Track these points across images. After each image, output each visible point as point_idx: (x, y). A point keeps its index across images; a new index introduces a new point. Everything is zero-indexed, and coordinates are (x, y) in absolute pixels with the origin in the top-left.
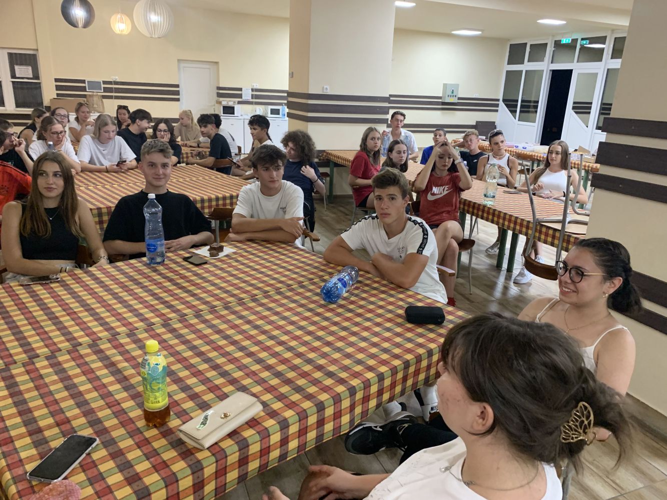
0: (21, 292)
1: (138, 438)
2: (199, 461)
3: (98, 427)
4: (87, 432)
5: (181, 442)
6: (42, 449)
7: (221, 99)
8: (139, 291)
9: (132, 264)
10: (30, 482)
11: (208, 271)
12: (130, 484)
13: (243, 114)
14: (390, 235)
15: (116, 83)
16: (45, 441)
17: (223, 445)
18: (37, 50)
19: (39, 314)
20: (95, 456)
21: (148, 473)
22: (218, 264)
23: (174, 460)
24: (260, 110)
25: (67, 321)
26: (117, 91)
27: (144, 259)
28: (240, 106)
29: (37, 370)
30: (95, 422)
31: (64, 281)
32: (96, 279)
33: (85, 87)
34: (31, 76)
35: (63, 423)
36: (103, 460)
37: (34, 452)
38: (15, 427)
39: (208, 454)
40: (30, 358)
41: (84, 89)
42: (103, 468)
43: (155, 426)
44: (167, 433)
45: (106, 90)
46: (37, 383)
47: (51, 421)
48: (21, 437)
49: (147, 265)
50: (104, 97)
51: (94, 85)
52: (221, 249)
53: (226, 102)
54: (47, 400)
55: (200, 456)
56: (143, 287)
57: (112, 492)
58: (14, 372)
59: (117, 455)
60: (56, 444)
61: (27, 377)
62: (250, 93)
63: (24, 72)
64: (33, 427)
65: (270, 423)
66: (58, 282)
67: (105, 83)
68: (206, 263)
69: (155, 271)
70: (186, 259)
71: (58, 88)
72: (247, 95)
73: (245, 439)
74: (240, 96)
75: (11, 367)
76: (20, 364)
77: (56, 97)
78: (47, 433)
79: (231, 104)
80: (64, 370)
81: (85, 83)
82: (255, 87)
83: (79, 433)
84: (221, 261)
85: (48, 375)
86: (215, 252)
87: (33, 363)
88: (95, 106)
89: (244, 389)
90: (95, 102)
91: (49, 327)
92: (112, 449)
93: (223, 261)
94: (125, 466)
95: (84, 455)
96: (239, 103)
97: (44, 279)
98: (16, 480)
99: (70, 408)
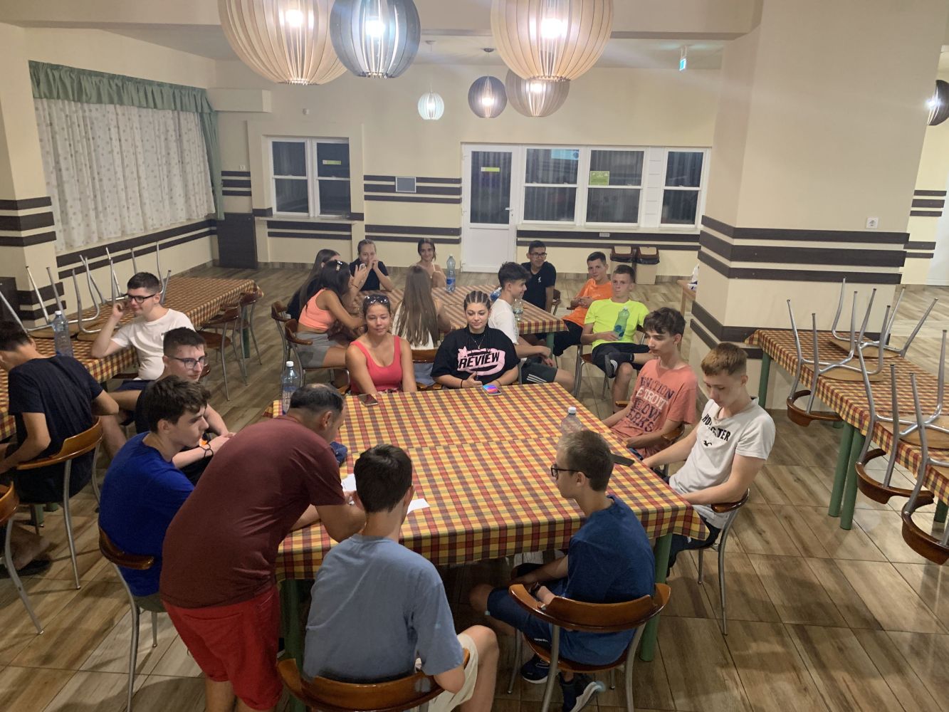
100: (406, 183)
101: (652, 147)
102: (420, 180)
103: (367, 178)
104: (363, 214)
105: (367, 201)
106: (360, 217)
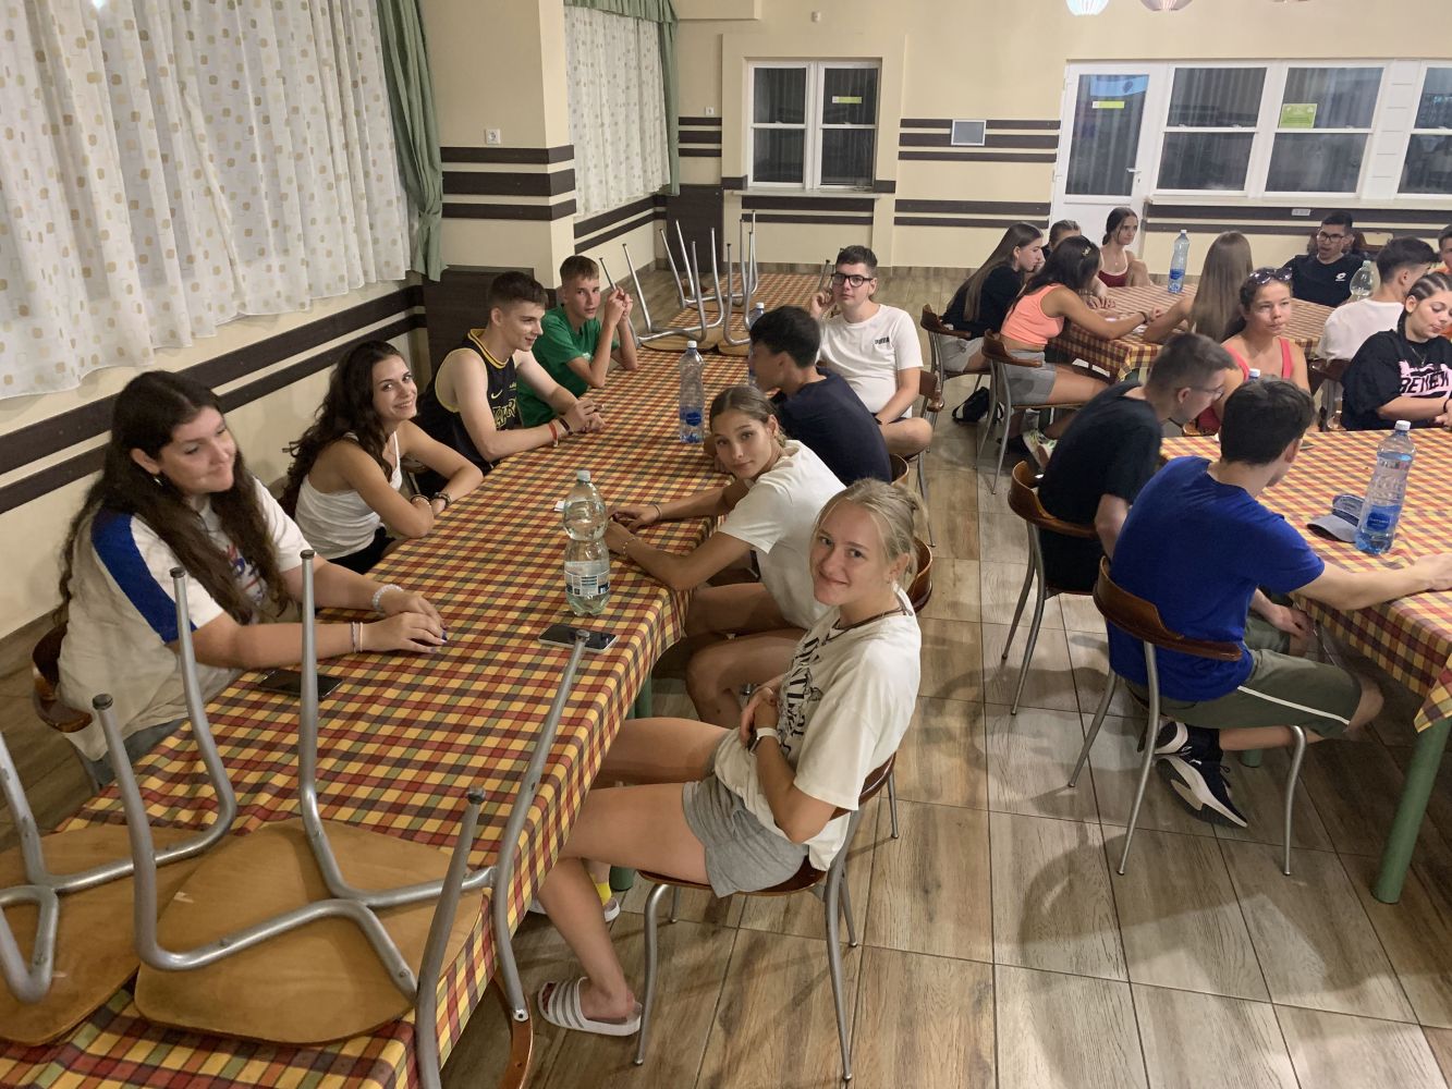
100: (969, 129)
102: (991, 124)
103: (905, 123)
104: (894, 182)
105: (903, 162)
106: (889, 187)
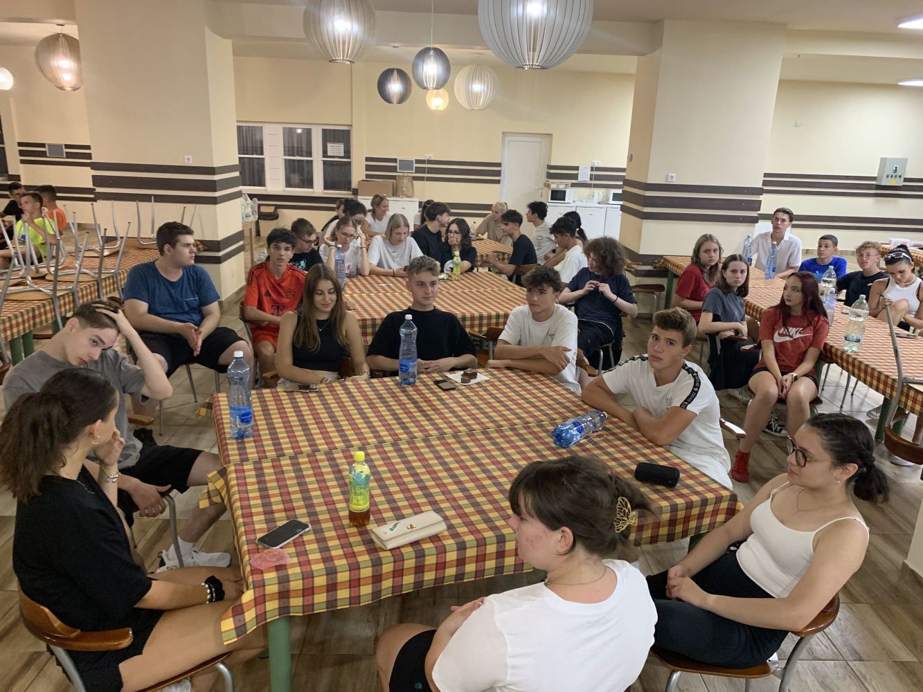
0: (284, 397)
1: (340, 532)
2: (380, 558)
3: (314, 518)
4: (305, 520)
5: (372, 542)
6: (271, 525)
7: (551, 181)
8: (382, 409)
9: (385, 382)
10: (257, 545)
11: (453, 398)
12: (324, 562)
13: (576, 199)
14: (660, 381)
15: (430, 162)
16: (274, 520)
17: (403, 550)
18: (351, 126)
19: (294, 419)
20: (306, 538)
21: (339, 557)
22: (466, 391)
23: (361, 553)
24: (599, 194)
25: (314, 429)
26: (430, 171)
27: (398, 378)
28: (574, 189)
29: (281, 466)
30: (312, 514)
31: (321, 392)
32: (349, 393)
33: (396, 167)
34: (342, 155)
35: (289, 509)
36: (310, 542)
37: (265, 526)
38: (256, 506)
39: (389, 554)
40: (278, 456)
41: (394, 169)
42: (308, 547)
43: (356, 526)
44: (364, 533)
45: (418, 170)
46: (278, 477)
47: (281, 507)
48: (258, 514)
49: (397, 384)
50: (415, 178)
51: (406, 164)
52: (474, 376)
53: (556, 185)
54: (282, 490)
55: (382, 554)
56: (388, 406)
57: (310, 564)
58: (264, 465)
59: (321, 540)
60: (280, 524)
61: (272, 471)
62: (589, 172)
63: (336, 150)
64: (267, 509)
65: (450, 543)
66: (316, 392)
67: (418, 161)
68: (454, 389)
69: (404, 391)
70: (437, 383)
71: (368, 168)
72: (584, 176)
73: (423, 550)
74: (575, 177)
75: (263, 460)
76: (269, 459)
77: (364, 179)
78: (276, 515)
79: (562, 187)
80: (301, 470)
81: (396, 162)
82: (596, 165)
83: (299, 520)
84: (470, 388)
85: (288, 472)
86: (467, 378)
87: (279, 461)
88: (404, 189)
89: (439, 511)
90: (405, 185)
91: (299, 432)
92: (319, 536)
93: (473, 388)
94: (324, 549)
95: (298, 535)
96: (573, 185)
97: (305, 387)
98: (248, 542)
99: (297, 500)
101: (268, 122)
